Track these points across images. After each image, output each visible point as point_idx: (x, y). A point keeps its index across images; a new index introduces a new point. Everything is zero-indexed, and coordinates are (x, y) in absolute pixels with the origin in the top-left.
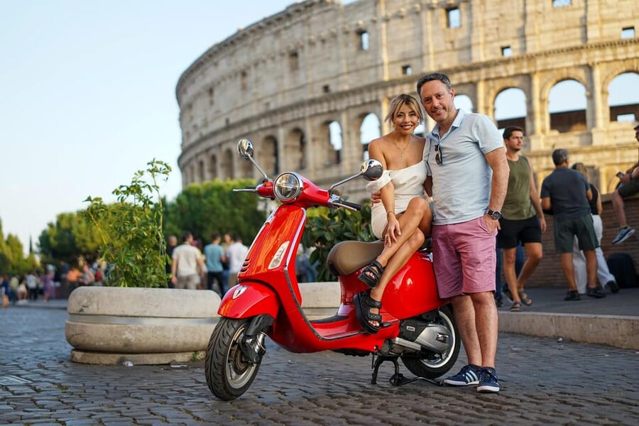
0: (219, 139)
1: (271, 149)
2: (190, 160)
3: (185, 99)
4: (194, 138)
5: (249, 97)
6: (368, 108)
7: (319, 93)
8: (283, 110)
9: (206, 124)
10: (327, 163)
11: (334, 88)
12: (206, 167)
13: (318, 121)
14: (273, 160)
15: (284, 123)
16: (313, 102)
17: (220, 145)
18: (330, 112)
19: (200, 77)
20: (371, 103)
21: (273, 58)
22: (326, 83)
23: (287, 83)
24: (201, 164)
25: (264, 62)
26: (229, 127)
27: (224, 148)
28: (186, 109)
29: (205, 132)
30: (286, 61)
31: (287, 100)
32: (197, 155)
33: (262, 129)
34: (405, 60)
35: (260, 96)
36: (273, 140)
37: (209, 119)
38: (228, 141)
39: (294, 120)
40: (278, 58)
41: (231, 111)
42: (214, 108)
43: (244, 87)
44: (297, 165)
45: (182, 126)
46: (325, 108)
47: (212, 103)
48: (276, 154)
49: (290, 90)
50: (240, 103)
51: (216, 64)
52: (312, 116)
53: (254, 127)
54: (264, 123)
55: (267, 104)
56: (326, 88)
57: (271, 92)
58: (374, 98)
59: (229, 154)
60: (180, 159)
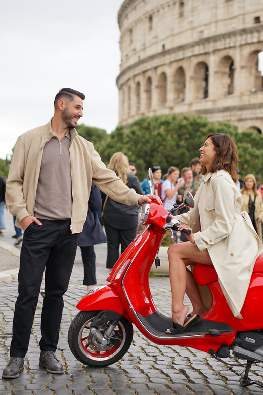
0: (155, 63)
1: (202, 74)
2: (128, 80)
3: (127, 24)
4: (133, 60)
5: (185, 25)
7: (250, 24)
8: (215, 39)
9: (144, 49)
10: (254, 90)
12: (142, 88)
13: (247, 50)
14: (204, 84)
15: (215, 51)
16: (244, 32)
17: (156, 68)
18: (260, 42)
19: (142, 4)
22: (257, 15)
23: (221, 13)
26: (164, 53)
27: (160, 71)
28: (127, 33)
29: (143, 56)
31: (222, 29)
33: (195, 56)
35: (195, 25)
36: (205, 66)
37: (147, 45)
38: (164, 65)
39: (225, 48)
41: (167, 38)
42: (153, 34)
43: (181, 15)
44: (226, 89)
46: (255, 38)
47: (151, 28)
48: (206, 79)
49: (224, 20)
50: (176, 31)
52: (241, 46)
53: (188, 53)
54: (197, 50)
55: (202, 32)
56: (258, 19)
57: (205, 22)
59: (164, 76)
60: (118, 79)
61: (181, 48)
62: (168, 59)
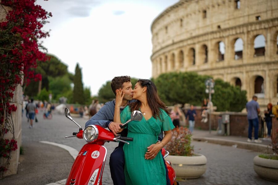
0: (169, 49)
1: (192, 53)
2: (156, 57)
3: (155, 31)
4: (158, 48)
5: (183, 30)
6: (239, 36)
8: (198, 36)
9: (164, 42)
10: (218, 60)
11: (223, 27)
12: (163, 60)
13: (214, 42)
14: (192, 58)
15: (199, 42)
16: (212, 33)
17: (169, 51)
18: (220, 37)
19: (162, 22)
20: (240, 33)
21: (195, 13)
22: (219, 24)
24: (161, 59)
25: (191, 15)
26: (174, 44)
27: (171, 52)
28: (155, 36)
29: (164, 45)
30: (201, 15)
31: (201, 32)
32: (160, 55)
33: (189, 45)
34: (258, 13)
35: (188, 30)
36: (193, 50)
37: (165, 40)
38: (173, 50)
39: (204, 41)
40: (197, 13)
41: (174, 37)
42: (168, 35)
43: (181, 25)
44: (204, 60)
45: (153, 42)
46: (218, 35)
47: (167, 32)
48: (194, 56)
49: (202, 27)
50: (179, 33)
51: (169, 16)
52: (211, 40)
53: (185, 44)
54: (190, 42)
56: (219, 27)
57: (193, 28)
58: (241, 31)
59: (173, 55)
60: (152, 57)
61: (182, 41)
62: (175, 46)
